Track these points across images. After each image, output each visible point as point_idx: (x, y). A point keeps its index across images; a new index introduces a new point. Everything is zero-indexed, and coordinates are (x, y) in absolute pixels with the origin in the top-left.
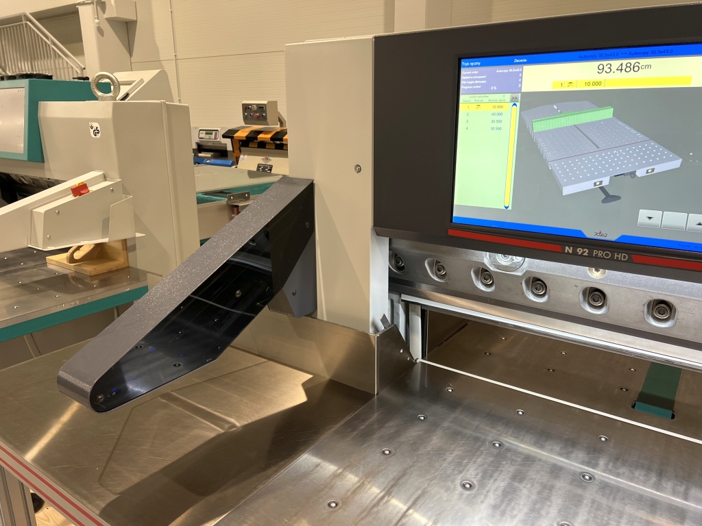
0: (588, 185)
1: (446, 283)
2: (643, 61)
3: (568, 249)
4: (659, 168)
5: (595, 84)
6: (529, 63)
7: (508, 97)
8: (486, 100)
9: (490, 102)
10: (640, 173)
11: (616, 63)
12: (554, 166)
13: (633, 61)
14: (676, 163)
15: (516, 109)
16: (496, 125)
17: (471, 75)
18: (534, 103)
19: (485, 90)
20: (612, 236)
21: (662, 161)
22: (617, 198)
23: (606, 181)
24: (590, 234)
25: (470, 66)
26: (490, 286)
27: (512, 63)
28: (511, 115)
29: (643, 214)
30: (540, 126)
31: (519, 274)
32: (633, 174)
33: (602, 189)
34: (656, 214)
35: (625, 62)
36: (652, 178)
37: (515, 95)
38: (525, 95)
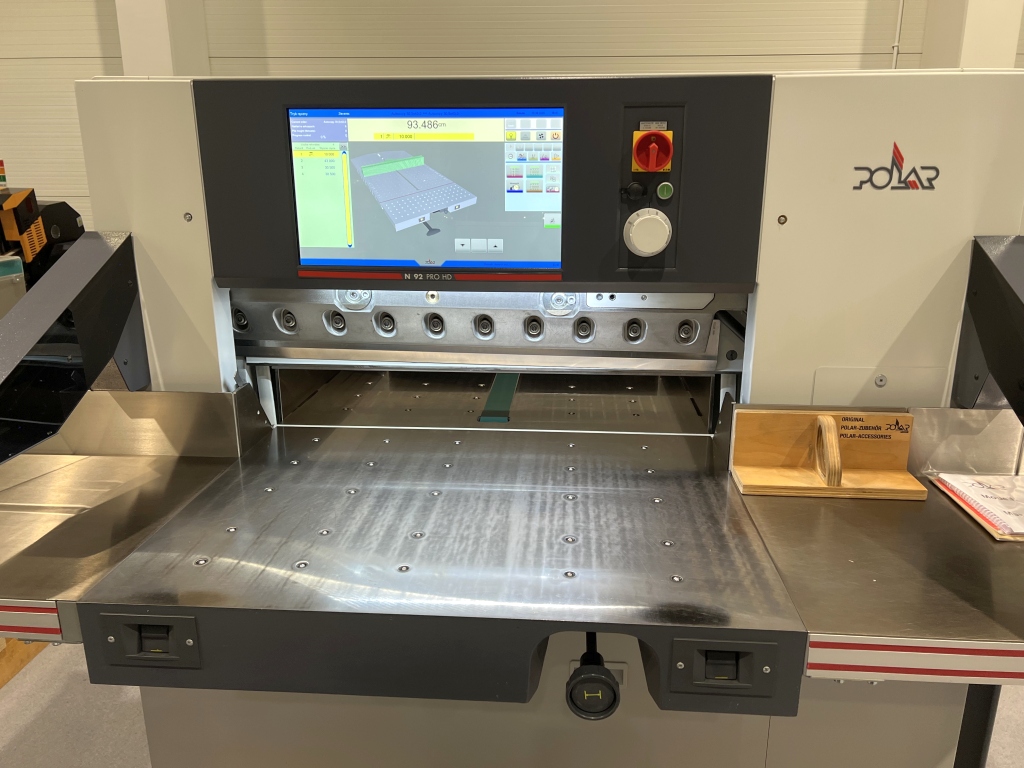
0: (414, 222)
1: (298, 335)
2: (440, 120)
3: (407, 276)
4: (464, 205)
5: (406, 137)
6: (351, 116)
7: (337, 145)
8: (317, 148)
9: (322, 149)
10: (451, 209)
11: (420, 121)
12: (385, 206)
13: (432, 120)
14: (473, 201)
15: (346, 157)
16: (329, 171)
17: (300, 125)
18: (361, 153)
19: (315, 138)
20: (439, 263)
21: (464, 200)
22: (438, 231)
23: (427, 219)
24: (422, 263)
25: (298, 116)
26: (342, 329)
27: (337, 116)
28: (342, 162)
29: (458, 242)
30: (369, 172)
31: (369, 311)
32: (446, 210)
33: (425, 224)
34: (466, 241)
35: (427, 120)
36: (460, 213)
37: (343, 144)
38: (354, 145)
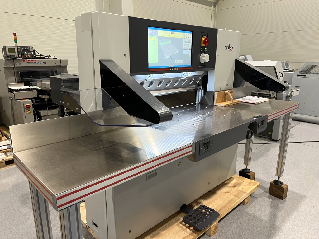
0: (169, 56)
2: (174, 32)
3: (171, 69)
4: (177, 52)
6: (159, 30)
7: (156, 37)
8: (152, 37)
9: (153, 38)
11: (171, 32)
12: (164, 52)
13: (173, 32)
16: (154, 43)
18: (160, 39)
20: (173, 66)
22: (173, 58)
23: (171, 55)
24: (170, 66)
25: (150, 29)
27: (156, 29)
28: (157, 41)
29: (176, 61)
30: (161, 44)
31: (151, 81)
32: (174, 54)
33: (171, 57)
36: (176, 54)
38: (159, 37)
